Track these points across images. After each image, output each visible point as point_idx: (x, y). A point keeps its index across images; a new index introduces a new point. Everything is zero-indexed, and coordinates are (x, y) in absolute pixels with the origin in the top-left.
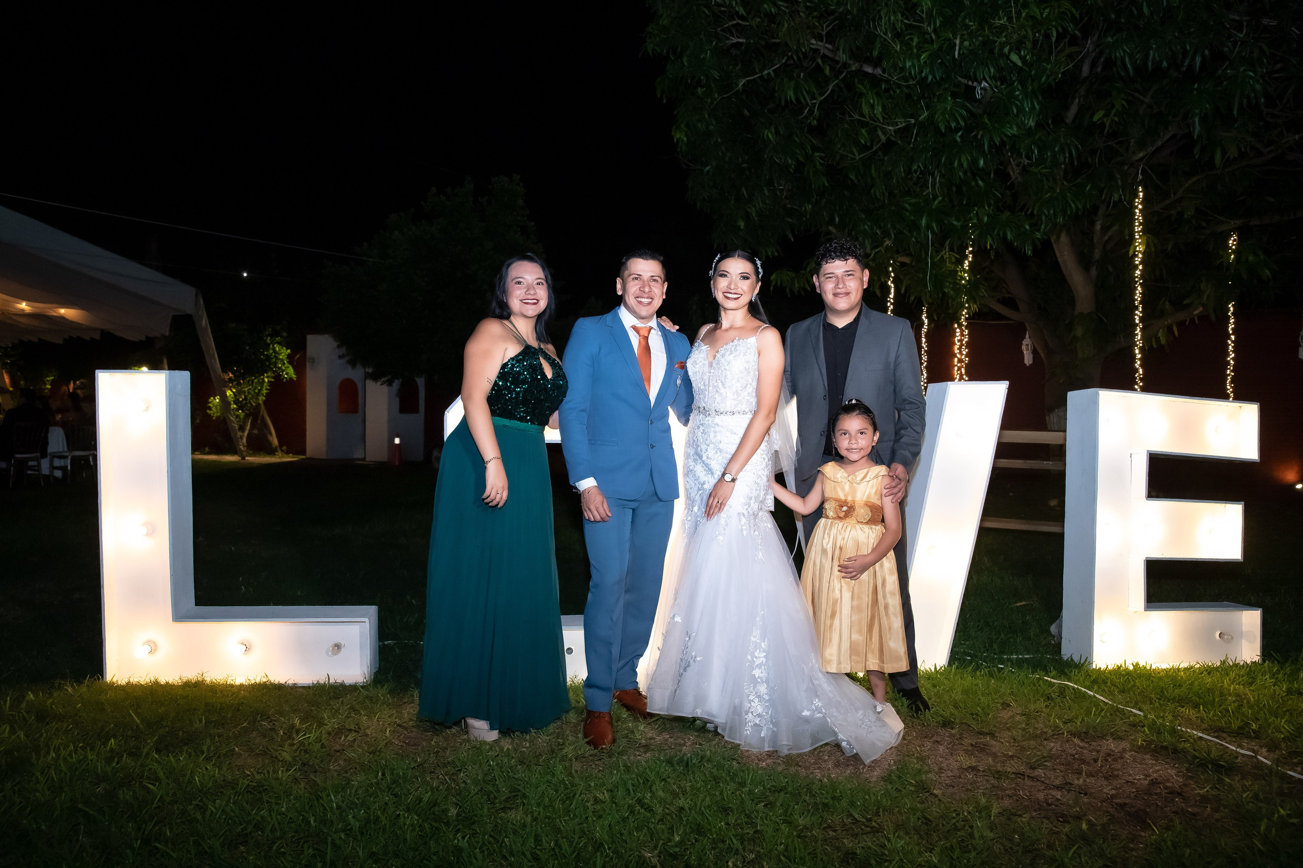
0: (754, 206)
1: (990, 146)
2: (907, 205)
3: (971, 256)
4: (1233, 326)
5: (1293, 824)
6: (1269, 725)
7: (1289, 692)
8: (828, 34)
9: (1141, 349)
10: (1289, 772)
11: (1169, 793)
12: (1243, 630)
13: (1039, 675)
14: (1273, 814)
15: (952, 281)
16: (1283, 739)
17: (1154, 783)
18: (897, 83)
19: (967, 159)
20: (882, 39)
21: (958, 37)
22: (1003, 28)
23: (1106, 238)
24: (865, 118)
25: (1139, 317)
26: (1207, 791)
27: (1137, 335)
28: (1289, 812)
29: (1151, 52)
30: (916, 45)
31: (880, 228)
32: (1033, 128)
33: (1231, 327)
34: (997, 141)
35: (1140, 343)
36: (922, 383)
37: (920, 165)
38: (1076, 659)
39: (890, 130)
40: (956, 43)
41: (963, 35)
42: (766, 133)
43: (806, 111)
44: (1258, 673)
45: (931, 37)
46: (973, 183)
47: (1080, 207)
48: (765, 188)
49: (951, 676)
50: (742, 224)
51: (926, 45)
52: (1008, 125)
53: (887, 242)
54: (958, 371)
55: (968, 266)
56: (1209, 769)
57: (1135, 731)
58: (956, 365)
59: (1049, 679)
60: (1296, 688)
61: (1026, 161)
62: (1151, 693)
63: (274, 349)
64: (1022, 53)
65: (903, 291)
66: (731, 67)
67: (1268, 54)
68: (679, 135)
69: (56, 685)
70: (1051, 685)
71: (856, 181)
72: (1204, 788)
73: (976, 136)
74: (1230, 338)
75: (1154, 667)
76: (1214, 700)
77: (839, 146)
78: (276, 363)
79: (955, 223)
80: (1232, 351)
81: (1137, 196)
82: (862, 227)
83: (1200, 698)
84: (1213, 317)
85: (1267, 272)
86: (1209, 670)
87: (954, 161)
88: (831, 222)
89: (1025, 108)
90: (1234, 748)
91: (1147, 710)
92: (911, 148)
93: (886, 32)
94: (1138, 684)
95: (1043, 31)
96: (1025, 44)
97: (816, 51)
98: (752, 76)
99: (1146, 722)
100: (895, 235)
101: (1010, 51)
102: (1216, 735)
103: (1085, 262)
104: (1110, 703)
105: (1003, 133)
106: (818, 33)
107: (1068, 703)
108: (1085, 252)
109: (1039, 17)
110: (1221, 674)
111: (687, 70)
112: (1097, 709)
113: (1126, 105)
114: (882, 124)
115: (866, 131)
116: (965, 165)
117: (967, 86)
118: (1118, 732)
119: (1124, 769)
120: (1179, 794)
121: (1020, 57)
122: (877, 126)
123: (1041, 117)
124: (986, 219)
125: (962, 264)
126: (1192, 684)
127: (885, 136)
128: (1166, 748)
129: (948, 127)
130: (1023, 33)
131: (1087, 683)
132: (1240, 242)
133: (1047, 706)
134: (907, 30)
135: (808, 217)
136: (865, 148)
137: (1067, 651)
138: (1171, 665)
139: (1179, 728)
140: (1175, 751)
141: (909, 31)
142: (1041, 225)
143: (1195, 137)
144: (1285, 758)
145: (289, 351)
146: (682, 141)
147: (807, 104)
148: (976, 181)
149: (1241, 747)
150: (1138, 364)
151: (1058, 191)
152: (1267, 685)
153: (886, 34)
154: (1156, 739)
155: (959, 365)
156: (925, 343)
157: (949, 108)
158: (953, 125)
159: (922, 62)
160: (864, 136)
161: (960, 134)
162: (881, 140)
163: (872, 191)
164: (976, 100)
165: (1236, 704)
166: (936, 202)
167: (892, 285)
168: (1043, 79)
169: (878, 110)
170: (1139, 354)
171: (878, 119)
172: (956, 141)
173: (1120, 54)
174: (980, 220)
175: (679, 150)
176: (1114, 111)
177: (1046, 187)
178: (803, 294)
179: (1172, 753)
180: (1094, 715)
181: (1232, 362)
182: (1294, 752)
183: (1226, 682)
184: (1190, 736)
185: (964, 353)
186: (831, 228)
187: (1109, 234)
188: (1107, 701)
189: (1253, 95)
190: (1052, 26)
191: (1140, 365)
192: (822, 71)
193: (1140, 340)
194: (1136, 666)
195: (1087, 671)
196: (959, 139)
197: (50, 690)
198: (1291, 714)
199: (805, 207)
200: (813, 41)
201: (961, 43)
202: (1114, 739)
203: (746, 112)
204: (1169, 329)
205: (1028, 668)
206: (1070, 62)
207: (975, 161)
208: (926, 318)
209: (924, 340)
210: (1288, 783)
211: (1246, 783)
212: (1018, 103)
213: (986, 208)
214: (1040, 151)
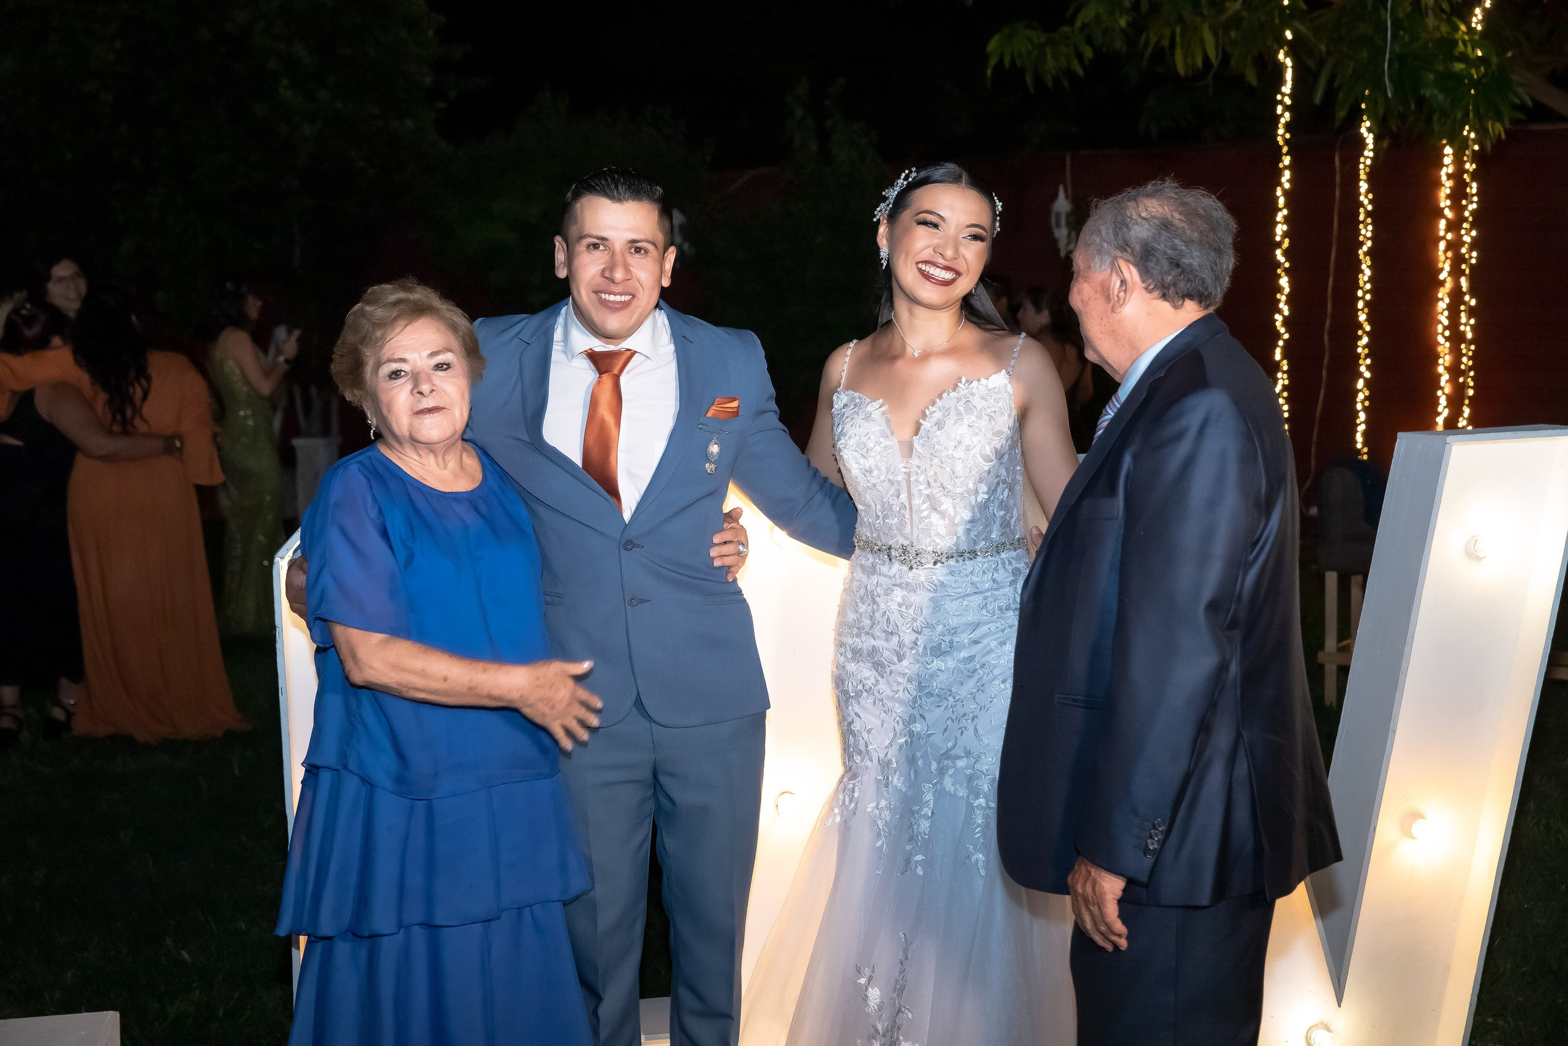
15: (1440, 68)
36: (1360, 293)
54: (1445, 252)
55: (1483, 22)
58: (1444, 238)
65: (1318, 99)
125: (1467, 19)
155: (1449, 236)
156: (1368, 192)
167: (1289, 62)
178: (1066, 84)
185: (1467, 239)
208: (1369, 130)
209: (1364, 186)
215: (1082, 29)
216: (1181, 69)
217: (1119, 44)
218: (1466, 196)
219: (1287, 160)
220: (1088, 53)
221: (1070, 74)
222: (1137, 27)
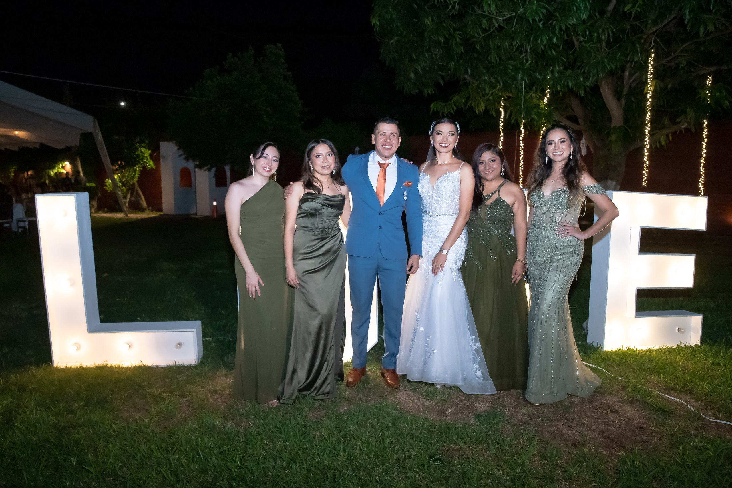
0: (420, 65)
1: (560, 30)
2: (510, 67)
3: (548, 94)
15: (536, 111)
23: (631, 81)
24: (485, 12)
31: (494, 78)
32: (586, 19)
33: (705, 134)
34: (564, 28)
37: (518, 42)
38: (595, 344)
39: (500, 19)
42: (426, 21)
43: (450, 6)
44: (697, 352)
46: (550, 53)
47: (613, 67)
48: (426, 54)
50: (412, 75)
52: (571, 18)
53: (499, 87)
55: (547, 101)
57: (623, 390)
61: (582, 39)
62: (634, 366)
68: (375, 21)
69: (27, 369)
71: (480, 50)
73: (552, 23)
74: (704, 141)
75: (638, 349)
76: (669, 370)
77: (469, 30)
79: (539, 77)
80: (705, 148)
81: (650, 56)
82: (484, 78)
83: (662, 369)
84: (693, 129)
87: (538, 40)
88: (466, 73)
89: (581, 8)
92: (513, 30)
94: (629, 360)
99: (630, 385)
100: (503, 83)
102: (668, 392)
103: (618, 95)
105: (568, 23)
108: (619, 89)
110: (676, 353)
114: (495, 16)
115: (486, 20)
116: (545, 42)
118: (613, 390)
122: (492, 17)
123: (591, 12)
124: (556, 75)
125: (543, 100)
126: (659, 360)
127: (497, 23)
129: (534, 20)
131: (603, 363)
132: (713, 82)
135: (452, 70)
136: (484, 30)
137: (590, 339)
138: (649, 348)
142: (589, 79)
143: (686, 22)
146: (377, 25)
147: (451, 4)
148: (551, 51)
150: (645, 158)
151: (600, 58)
152: (701, 360)
156: (522, 144)
157: (535, 8)
158: (537, 18)
160: (485, 23)
161: (542, 22)
162: (495, 26)
163: (489, 57)
165: (682, 373)
166: (527, 64)
167: (503, 111)
169: (493, 7)
170: (647, 152)
171: (493, 13)
172: (539, 27)
174: (553, 75)
175: (375, 30)
176: (637, 5)
177: (593, 56)
183: (679, 358)
186: (466, 76)
187: (633, 79)
193: (648, 144)
194: (629, 349)
195: (600, 353)
196: (541, 26)
199: (451, 66)
202: (610, 395)
203: (415, 6)
204: (667, 135)
207: (550, 39)
208: (523, 128)
209: (521, 142)
212: (577, 4)
213: (557, 68)
214: (590, 33)
215: (453, 102)
216: (477, 112)
217: (462, 106)
219: (502, 134)
220: (455, 108)
221: (451, 113)
222: (466, 102)
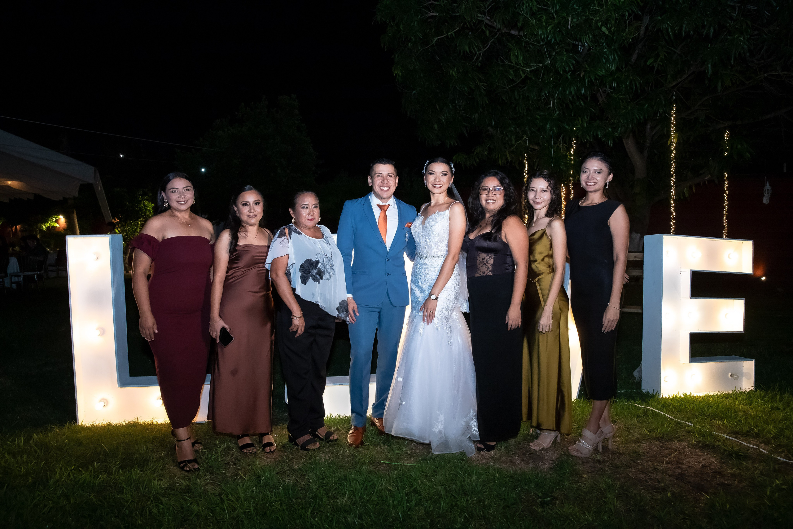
0: (444, 116)
1: (588, 81)
2: (538, 117)
3: (575, 145)
4: (727, 185)
5: (784, 489)
6: (764, 430)
7: (772, 408)
8: (488, 11)
9: (674, 200)
10: (778, 458)
11: (713, 472)
12: (744, 371)
13: (631, 402)
14: (774, 483)
15: (564, 161)
16: (772, 437)
17: (704, 466)
18: (533, 44)
19: (574, 89)
20: (523, 17)
21: (570, 16)
22: (597, 11)
23: (653, 133)
24: (513, 64)
25: (674, 181)
26: (735, 471)
27: (672, 192)
28: (782, 482)
29: (684, 26)
30: (545, 21)
31: (521, 129)
32: (614, 71)
33: (726, 186)
34: (593, 79)
35: (674, 197)
37: (546, 92)
38: (651, 392)
39: (527, 70)
40: (569, 20)
41: (573, 15)
42: (451, 72)
43: (475, 58)
44: (754, 397)
45: (553, 16)
46: (578, 103)
47: (642, 118)
48: (450, 105)
49: (581, 405)
50: (436, 126)
51: (551, 21)
52: (599, 69)
53: (525, 138)
55: (573, 152)
56: (733, 457)
57: (689, 436)
59: (637, 405)
60: (776, 406)
61: (609, 90)
62: (696, 412)
63: (144, 204)
64: (609, 26)
66: (428, 30)
67: (751, 26)
68: (397, 72)
69: (49, 428)
70: (639, 409)
71: (506, 101)
72: (732, 469)
73: (579, 75)
74: (725, 193)
75: (695, 395)
76: (731, 415)
77: (496, 80)
78: (145, 213)
79: (567, 127)
80: (726, 200)
81: (673, 109)
82: (510, 129)
83: (723, 414)
84: (717, 182)
85: (748, 154)
86: (727, 396)
87: (567, 90)
88: (490, 124)
89: (610, 60)
90: (746, 444)
91: (694, 422)
92: (540, 81)
93: (527, 12)
94: (688, 406)
95: (620, 13)
96: (610, 21)
97: (481, 21)
98: (441, 36)
99: (695, 430)
100: (530, 134)
101: (601, 26)
102: (734, 436)
103: (640, 147)
104: (673, 418)
105: (597, 74)
106: (483, 11)
107: (650, 419)
108: (641, 142)
109: (618, 4)
110: (733, 398)
111: (403, 33)
112: (667, 424)
113: (666, 55)
114: (522, 67)
115: (513, 71)
116: (573, 93)
117: (573, 44)
118: (680, 436)
119: (686, 458)
120: (720, 473)
121: (607, 29)
122: (520, 68)
123: (619, 64)
124: (585, 125)
125: (570, 151)
126: (718, 406)
127: (524, 74)
128: (708, 445)
129: (564, 71)
130: (609, 14)
131: (659, 407)
132: (731, 136)
133: (638, 422)
134: (538, 11)
135: (476, 122)
136: (512, 81)
137: (645, 387)
138: (705, 394)
139: (714, 433)
140: (714, 447)
141: (540, 12)
142: (618, 129)
143: (709, 76)
144: (774, 449)
145: (153, 205)
146: (399, 75)
147: (476, 53)
148: (580, 102)
149: (749, 443)
150: (672, 209)
151: (629, 109)
152: (760, 404)
153: (526, 13)
154: (701, 439)
157: (564, 59)
158: (567, 69)
159: (548, 31)
160: (512, 74)
161: (570, 73)
162: (522, 77)
163: (517, 108)
164: (578, 52)
165: (744, 417)
166: (556, 115)
167: (526, 162)
168: (621, 41)
169: (521, 58)
170: (673, 203)
171: (520, 64)
172: (567, 78)
173: (666, 26)
174: (582, 125)
175: (396, 80)
176: (659, 59)
177: (622, 107)
179: (712, 448)
180: (666, 427)
181: (727, 207)
182: (779, 445)
183: (737, 404)
184: (721, 438)
186: (489, 128)
187: (655, 131)
188: (671, 417)
189: (742, 51)
190: (626, 10)
191: (674, 210)
192: (484, 32)
193: (674, 195)
194: (685, 395)
195: (658, 399)
196: (569, 77)
197: (45, 432)
198: (775, 422)
199: (474, 116)
200: (479, 15)
201: (572, 20)
202: (678, 441)
203: (437, 58)
204: (690, 187)
205: (624, 399)
206: (636, 32)
207: (579, 90)
210: (779, 464)
211: (755, 465)
212: (606, 56)
213: (586, 118)
214: (618, 84)
216: (501, 164)
217: (485, 157)
218: (570, 194)
220: (478, 160)
222: (490, 154)
